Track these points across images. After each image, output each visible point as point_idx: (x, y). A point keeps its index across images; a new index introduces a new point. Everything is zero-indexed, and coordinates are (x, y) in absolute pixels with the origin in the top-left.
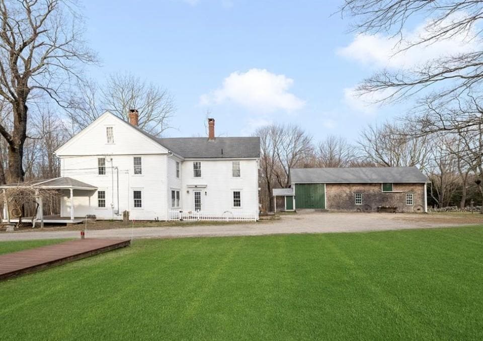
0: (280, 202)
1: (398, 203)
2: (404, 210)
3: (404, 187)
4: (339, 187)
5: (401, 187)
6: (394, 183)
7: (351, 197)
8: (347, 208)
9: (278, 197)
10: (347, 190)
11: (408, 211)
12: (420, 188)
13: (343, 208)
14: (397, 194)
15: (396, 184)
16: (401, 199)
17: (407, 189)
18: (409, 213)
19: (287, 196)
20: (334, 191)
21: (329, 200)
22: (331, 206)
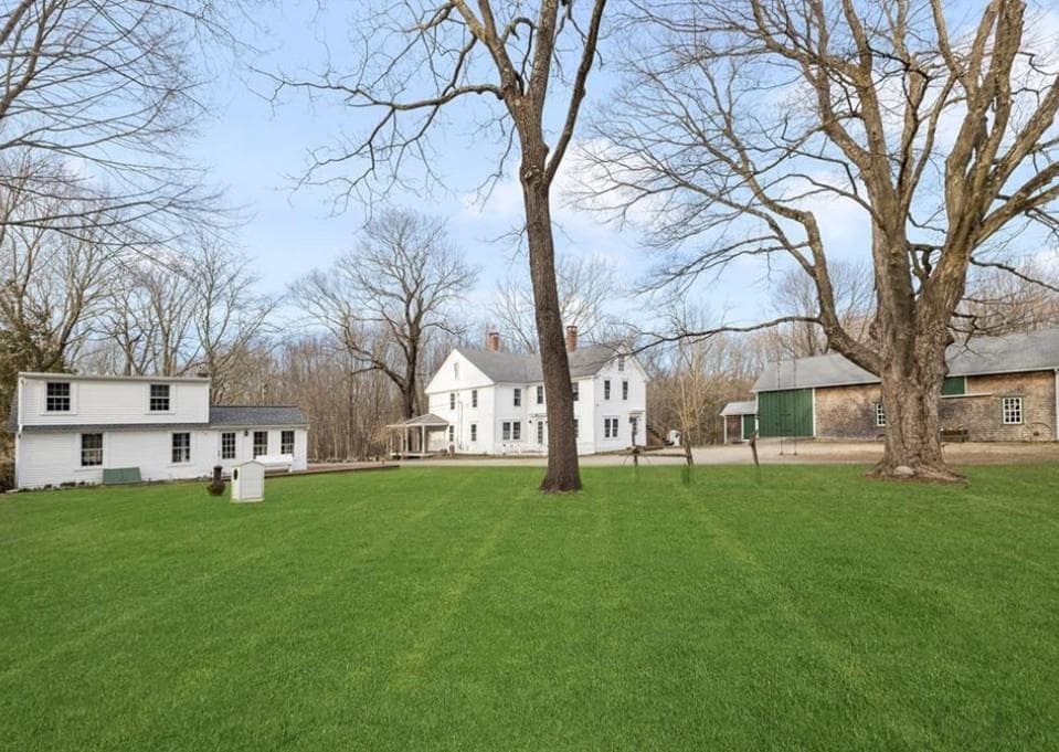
0: (734, 426)
1: (980, 419)
2: (995, 434)
3: (996, 384)
4: (842, 391)
5: (989, 382)
6: (969, 377)
7: (866, 412)
8: (858, 434)
9: (730, 417)
10: (859, 397)
11: (1009, 438)
12: (1043, 382)
13: (849, 435)
14: (976, 401)
15: (976, 378)
16: (990, 412)
17: (1005, 388)
18: (1011, 442)
19: (745, 416)
20: (832, 400)
21: (820, 419)
22: (825, 431)
